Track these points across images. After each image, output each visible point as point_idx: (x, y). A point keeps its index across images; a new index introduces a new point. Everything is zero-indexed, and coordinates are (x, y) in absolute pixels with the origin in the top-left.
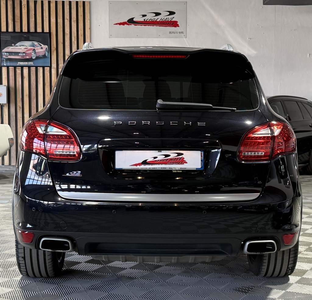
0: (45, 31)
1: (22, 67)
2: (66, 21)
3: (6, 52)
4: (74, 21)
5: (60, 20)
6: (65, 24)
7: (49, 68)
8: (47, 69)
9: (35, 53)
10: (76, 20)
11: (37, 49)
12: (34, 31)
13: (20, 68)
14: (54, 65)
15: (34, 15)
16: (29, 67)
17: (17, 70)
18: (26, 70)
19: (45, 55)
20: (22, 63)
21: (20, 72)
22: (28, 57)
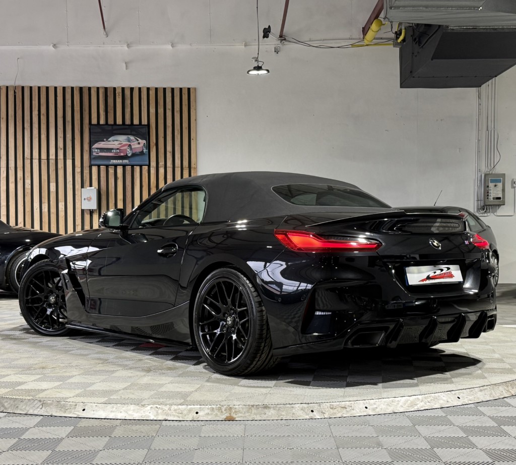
0: (143, 123)
1: (116, 166)
2: (167, 111)
3: (97, 149)
4: (177, 111)
5: (161, 111)
6: (167, 115)
7: (147, 167)
8: (145, 168)
9: (131, 149)
10: (179, 110)
11: (134, 145)
12: (130, 123)
13: (113, 167)
14: (153, 164)
15: (131, 104)
16: (124, 166)
17: (110, 169)
18: (120, 170)
19: (143, 151)
20: (115, 162)
21: (113, 171)
22: (122, 154)
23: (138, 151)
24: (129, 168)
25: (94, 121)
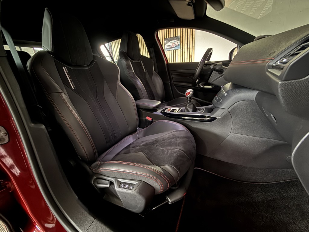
23: (177, 45)
24: (175, 51)
25: (165, 38)
